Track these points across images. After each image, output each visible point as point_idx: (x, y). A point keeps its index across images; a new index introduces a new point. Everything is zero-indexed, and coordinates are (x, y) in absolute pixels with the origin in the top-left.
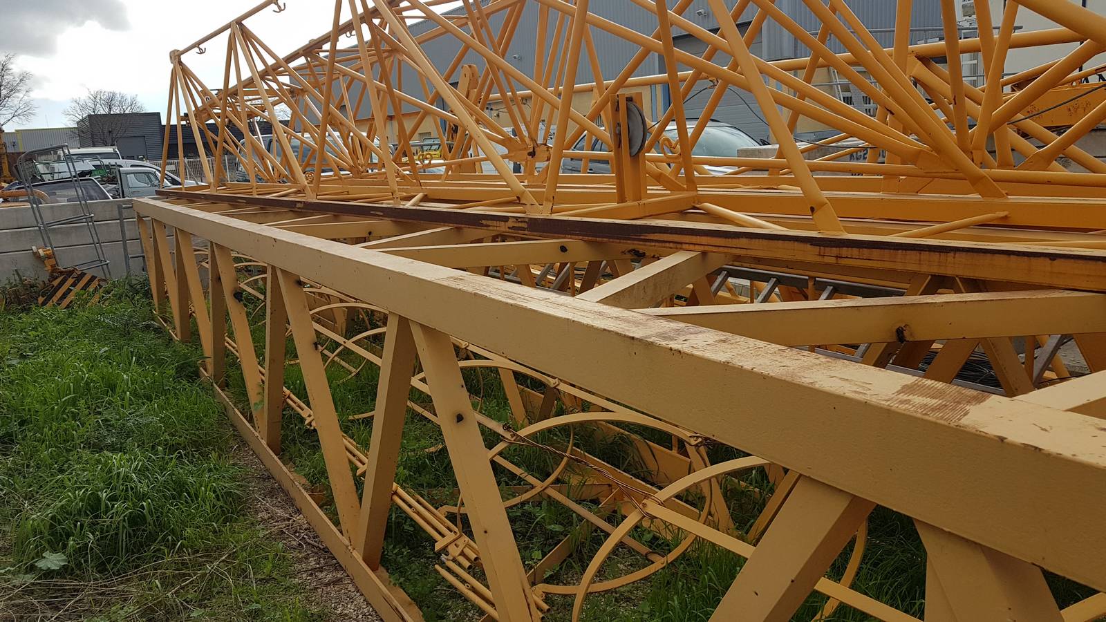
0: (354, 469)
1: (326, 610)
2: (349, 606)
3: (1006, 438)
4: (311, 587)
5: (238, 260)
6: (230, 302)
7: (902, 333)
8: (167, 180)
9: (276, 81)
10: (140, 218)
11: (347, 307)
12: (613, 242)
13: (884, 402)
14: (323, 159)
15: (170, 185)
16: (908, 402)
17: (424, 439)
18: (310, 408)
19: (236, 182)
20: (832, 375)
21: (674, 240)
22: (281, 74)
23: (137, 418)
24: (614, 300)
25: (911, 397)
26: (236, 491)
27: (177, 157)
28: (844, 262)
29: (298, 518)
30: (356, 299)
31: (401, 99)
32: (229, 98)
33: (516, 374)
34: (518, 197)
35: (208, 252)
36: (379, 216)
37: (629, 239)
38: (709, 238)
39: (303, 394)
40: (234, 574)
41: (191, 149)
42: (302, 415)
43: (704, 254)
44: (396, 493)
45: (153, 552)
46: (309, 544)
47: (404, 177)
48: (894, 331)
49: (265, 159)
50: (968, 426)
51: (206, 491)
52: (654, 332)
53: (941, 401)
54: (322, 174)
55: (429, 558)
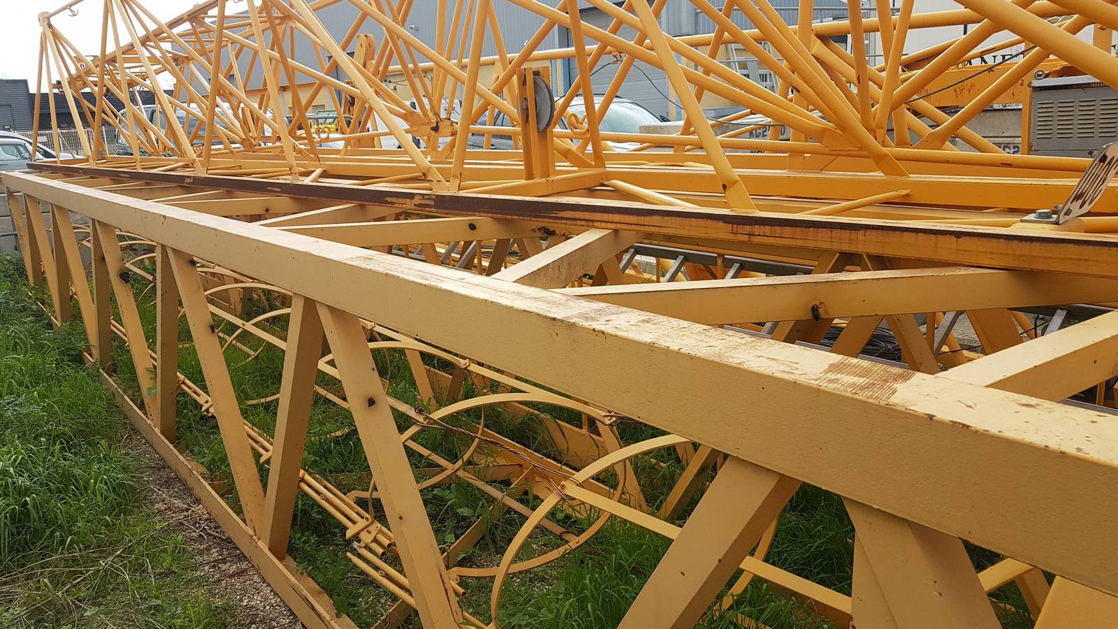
0: (257, 456)
1: (231, 602)
2: (255, 597)
3: (935, 416)
4: (215, 579)
5: (122, 238)
6: (116, 283)
7: (817, 310)
8: (39, 152)
9: (158, 47)
10: (10, 194)
11: (242, 288)
12: (523, 220)
13: (813, 382)
14: (212, 130)
15: (42, 157)
16: (836, 381)
17: (329, 422)
18: (207, 393)
19: (117, 156)
20: (759, 354)
21: (587, 218)
22: (163, 40)
23: (16, 408)
24: (530, 279)
25: (838, 376)
26: (129, 482)
27: (51, 128)
28: (755, 239)
29: (197, 508)
30: (253, 279)
31: (294, 69)
32: (106, 65)
33: (422, 354)
34: (424, 174)
35: (89, 230)
36: (276, 192)
37: (540, 217)
38: (621, 216)
39: (199, 379)
40: (130, 570)
41: (65, 119)
42: (199, 401)
43: (616, 231)
44: (303, 480)
45: (40, 550)
46: (210, 535)
47: (300, 151)
48: (810, 308)
49: (149, 130)
50: (898, 404)
51: (95, 483)
52: (575, 312)
53: (868, 380)
54: (213, 147)
55: (338, 545)
